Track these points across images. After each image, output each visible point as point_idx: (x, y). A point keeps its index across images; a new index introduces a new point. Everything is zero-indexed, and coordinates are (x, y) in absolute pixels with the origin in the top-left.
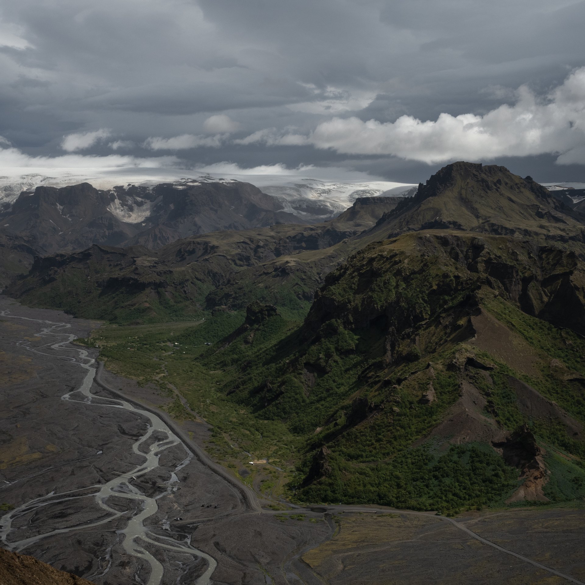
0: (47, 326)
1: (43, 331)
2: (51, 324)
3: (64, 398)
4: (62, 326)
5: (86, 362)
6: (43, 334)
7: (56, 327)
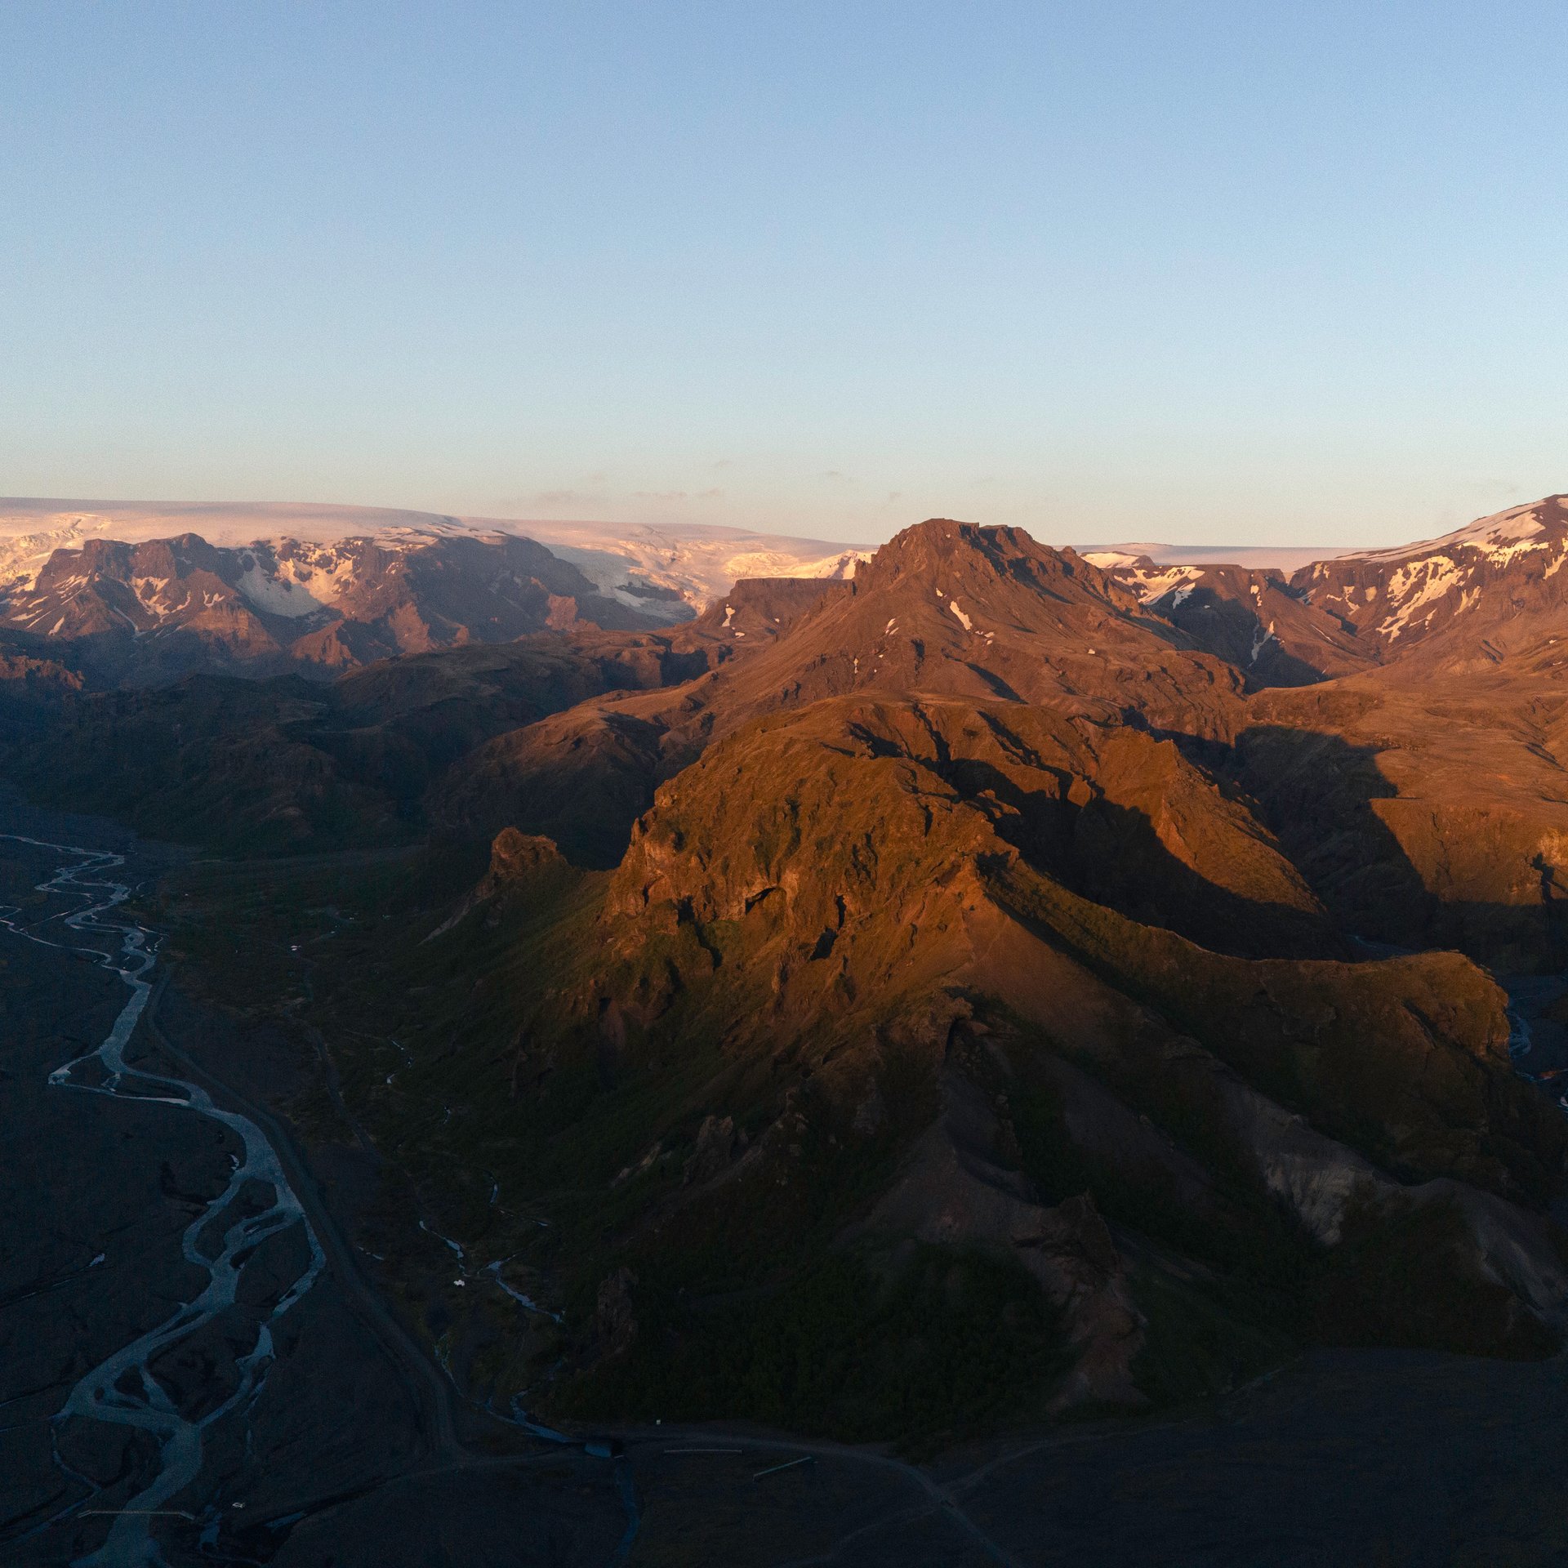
0: (71, 861)
1: (59, 875)
2: (81, 856)
3: (55, 1079)
4: (105, 862)
5: (134, 964)
6: (55, 886)
7: (90, 865)
